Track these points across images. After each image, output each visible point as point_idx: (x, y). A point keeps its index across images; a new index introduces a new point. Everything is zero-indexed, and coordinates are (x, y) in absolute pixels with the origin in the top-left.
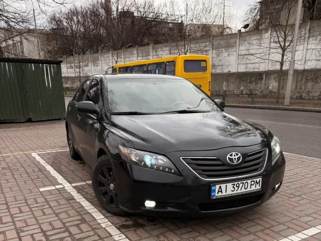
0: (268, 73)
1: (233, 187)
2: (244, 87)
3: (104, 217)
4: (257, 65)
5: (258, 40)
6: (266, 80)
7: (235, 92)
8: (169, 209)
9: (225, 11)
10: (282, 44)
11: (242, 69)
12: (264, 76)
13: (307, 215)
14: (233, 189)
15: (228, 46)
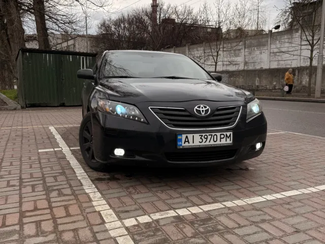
0: (300, 70)
1: (201, 138)
2: (276, 81)
3: (84, 172)
4: (289, 62)
5: (289, 39)
6: (298, 76)
7: (268, 87)
8: (137, 158)
9: (259, 16)
10: (311, 42)
11: (274, 65)
12: (297, 72)
13: (294, 181)
14: (201, 141)
15: (260, 45)
